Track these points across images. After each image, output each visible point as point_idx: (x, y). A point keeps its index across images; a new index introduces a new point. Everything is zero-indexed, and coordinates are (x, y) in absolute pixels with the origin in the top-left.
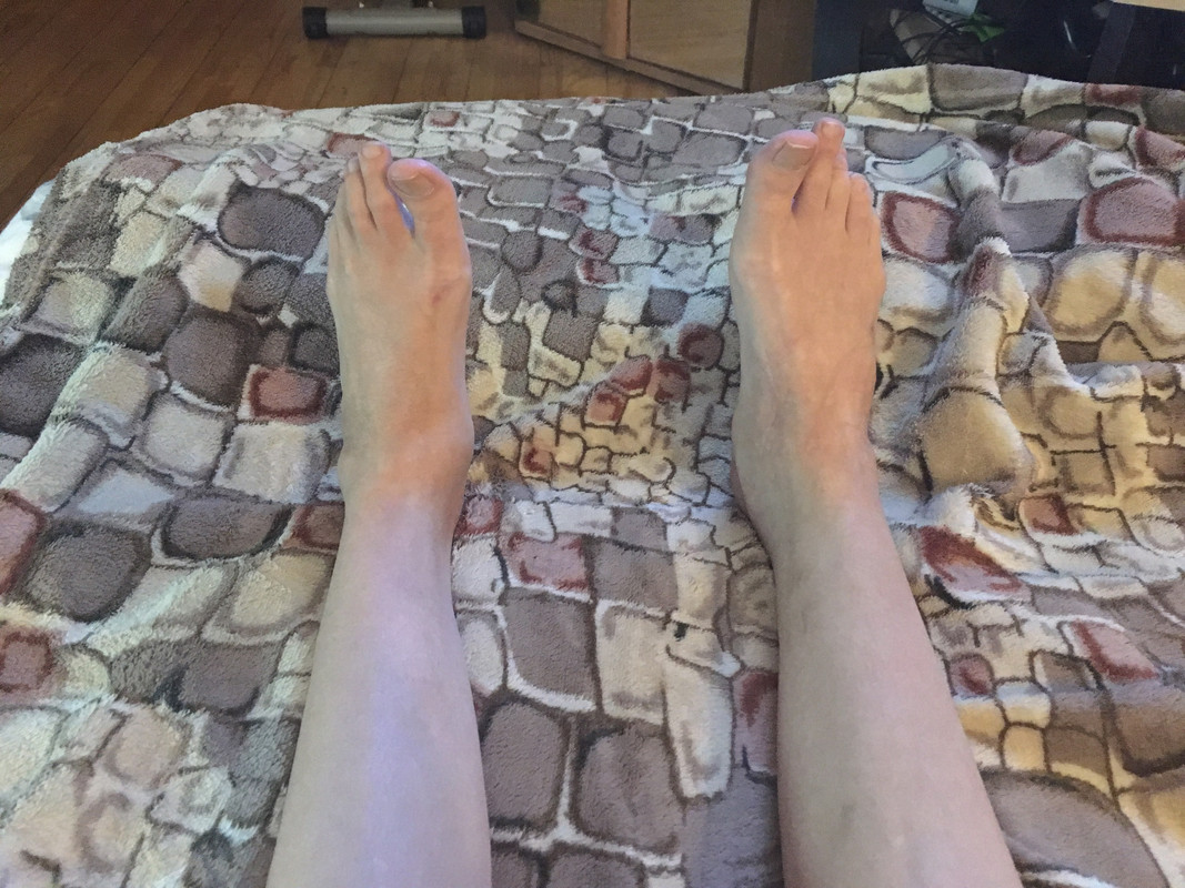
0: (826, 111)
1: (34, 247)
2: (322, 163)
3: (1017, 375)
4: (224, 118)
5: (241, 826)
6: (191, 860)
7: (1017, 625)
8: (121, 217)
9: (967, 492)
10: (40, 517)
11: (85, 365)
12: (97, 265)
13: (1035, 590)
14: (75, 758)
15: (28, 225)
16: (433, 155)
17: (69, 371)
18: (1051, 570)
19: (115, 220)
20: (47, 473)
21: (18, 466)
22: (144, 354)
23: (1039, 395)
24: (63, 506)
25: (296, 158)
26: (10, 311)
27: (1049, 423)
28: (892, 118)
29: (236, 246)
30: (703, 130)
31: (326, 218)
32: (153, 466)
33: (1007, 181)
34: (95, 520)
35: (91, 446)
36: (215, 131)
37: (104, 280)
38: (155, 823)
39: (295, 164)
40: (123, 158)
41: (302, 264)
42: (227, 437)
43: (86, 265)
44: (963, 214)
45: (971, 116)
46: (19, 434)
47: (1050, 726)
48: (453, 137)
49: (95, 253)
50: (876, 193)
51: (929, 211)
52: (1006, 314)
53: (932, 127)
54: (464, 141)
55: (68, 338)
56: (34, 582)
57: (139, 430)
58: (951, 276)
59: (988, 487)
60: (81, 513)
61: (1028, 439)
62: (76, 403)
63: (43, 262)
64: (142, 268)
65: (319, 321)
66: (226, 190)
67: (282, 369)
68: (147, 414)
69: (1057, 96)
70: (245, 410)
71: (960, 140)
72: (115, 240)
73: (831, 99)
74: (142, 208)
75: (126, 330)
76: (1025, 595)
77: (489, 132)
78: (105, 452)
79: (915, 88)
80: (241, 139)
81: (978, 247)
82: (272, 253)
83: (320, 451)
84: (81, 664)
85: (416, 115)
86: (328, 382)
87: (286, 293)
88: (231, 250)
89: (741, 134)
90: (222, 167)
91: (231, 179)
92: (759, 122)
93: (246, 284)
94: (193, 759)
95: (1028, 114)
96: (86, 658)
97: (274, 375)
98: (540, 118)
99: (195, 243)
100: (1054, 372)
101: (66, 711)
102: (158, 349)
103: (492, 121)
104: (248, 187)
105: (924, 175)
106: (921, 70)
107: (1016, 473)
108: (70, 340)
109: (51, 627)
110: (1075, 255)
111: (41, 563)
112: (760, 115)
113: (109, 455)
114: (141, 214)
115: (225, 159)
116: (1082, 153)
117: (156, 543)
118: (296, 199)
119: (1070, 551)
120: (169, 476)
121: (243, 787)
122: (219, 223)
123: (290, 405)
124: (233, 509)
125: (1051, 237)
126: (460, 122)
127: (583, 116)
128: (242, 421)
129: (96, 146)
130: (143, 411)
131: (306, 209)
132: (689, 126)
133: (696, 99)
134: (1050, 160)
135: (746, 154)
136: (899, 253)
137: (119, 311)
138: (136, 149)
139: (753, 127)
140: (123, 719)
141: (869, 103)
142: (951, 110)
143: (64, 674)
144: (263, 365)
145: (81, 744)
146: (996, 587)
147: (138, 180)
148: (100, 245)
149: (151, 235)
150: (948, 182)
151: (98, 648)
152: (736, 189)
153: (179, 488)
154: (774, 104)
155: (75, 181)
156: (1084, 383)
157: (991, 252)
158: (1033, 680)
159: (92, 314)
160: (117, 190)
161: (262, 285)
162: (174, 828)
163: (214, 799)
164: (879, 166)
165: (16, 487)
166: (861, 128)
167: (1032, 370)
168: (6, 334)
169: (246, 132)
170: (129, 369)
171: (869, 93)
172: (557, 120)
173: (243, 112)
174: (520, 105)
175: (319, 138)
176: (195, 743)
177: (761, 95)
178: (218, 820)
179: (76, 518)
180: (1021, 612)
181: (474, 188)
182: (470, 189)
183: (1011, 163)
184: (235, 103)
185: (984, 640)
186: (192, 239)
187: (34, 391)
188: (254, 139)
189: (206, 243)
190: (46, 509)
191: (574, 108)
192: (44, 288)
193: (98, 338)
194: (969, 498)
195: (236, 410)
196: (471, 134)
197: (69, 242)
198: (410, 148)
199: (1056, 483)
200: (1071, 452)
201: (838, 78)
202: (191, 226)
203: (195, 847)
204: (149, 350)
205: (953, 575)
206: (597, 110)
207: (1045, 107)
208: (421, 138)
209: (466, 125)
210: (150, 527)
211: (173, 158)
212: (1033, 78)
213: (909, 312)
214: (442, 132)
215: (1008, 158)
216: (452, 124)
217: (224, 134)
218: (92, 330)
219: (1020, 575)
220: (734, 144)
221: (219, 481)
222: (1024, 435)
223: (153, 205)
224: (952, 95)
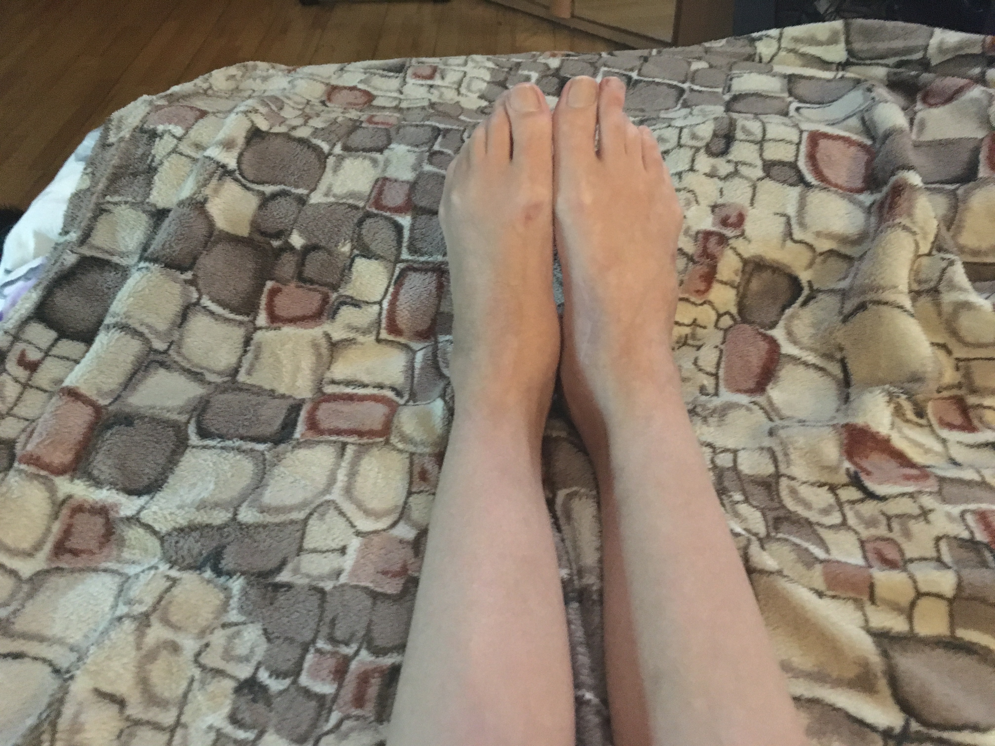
0: (753, 61)
1: (87, 183)
2: (323, 111)
3: (928, 291)
4: (240, 73)
5: (277, 677)
6: (234, 702)
7: (925, 514)
8: (158, 159)
9: (884, 394)
10: (98, 409)
11: (130, 283)
12: (139, 199)
13: (942, 480)
14: (135, 613)
15: (81, 166)
16: (415, 106)
17: (118, 286)
18: (955, 463)
19: (152, 161)
20: (102, 372)
21: (78, 368)
22: (178, 273)
23: (947, 309)
24: (116, 399)
25: (301, 107)
26: (68, 238)
27: (954, 333)
28: (812, 67)
29: (253, 182)
30: (646, 79)
31: (327, 157)
32: (188, 366)
33: (916, 122)
34: (142, 411)
35: (136, 350)
36: (231, 85)
37: (144, 212)
38: (203, 667)
39: (301, 112)
40: (158, 108)
41: (308, 195)
42: (247, 341)
43: (130, 199)
44: (879, 151)
45: (882, 65)
46: (78, 340)
47: (955, 598)
48: (432, 90)
49: (136, 189)
50: (801, 132)
51: (848, 148)
52: (918, 237)
53: (848, 75)
54: (441, 95)
55: (115, 259)
56: (94, 464)
57: (176, 336)
58: (868, 203)
59: (902, 388)
60: (130, 405)
61: (936, 347)
62: (124, 314)
63: (94, 197)
64: (175, 200)
65: (323, 244)
66: (244, 134)
67: (292, 285)
68: (182, 324)
69: (960, 46)
70: (262, 319)
71: (873, 85)
72: (152, 178)
73: (758, 51)
74: (174, 151)
75: (164, 252)
76: (931, 485)
77: (463, 85)
78: (148, 355)
79: (832, 41)
80: (254, 91)
81: (893, 179)
82: (282, 187)
83: (325, 351)
84: (137, 536)
85: (400, 69)
86: (330, 294)
87: (295, 221)
88: (249, 185)
89: (680, 82)
90: (240, 115)
91: (248, 125)
92: (697, 71)
93: (262, 213)
94: (234, 616)
95: (934, 63)
96: (141, 531)
97: (285, 289)
98: (506, 70)
99: (220, 179)
100: (962, 289)
101: (126, 574)
102: (190, 268)
103: (465, 73)
104: (263, 132)
105: (842, 116)
106: (838, 24)
107: (926, 375)
108: (118, 262)
109: (110, 501)
110: (978, 187)
111: (100, 448)
112: (696, 65)
113: (152, 357)
114: (174, 155)
115: (242, 108)
116: (983, 96)
117: (192, 429)
118: (302, 141)
119: (971, 446)
120: (202, 374)
121: (277, 643)
122: (239, 162)
123: (299, 313)
124: (254, 403)
125: (957, 170)
126: (438, 75)
127: (542, 68)
128: (260, 328)
129: (135, 99)
130: (179, 321)
131: (311, 149)
132: (634, 75)
133: (639, 53)
134: (954, 103)
135: (685, 101)
136: (822, 184)
137: (157, 237)
138: (168, 101)
139: (690, 76)
140: (174, 581)
141: (791, 54)
142: (866, 59)
143: (122, 543)
144: (277, 281)
145: (140, 602)
146: (908, 478)
147: (171, 127)
148: (141, 181)
149: (183, 173)
150: (863, 121)
151: (150, 523)
152: (677, 131)
153: (210, 383)
154: (707, 56)
155: (119, 128)
156: (987, 298)
157: (906, 183)
158: (939, 560)
159: (135, 240)
160: (153, 135)
161: (275, 213)
162: (219, 673)
163: (252, 651)
164: (801, 111)
165: (78, 385)
166: (785, 76)
167: (941, 287)
168: (65, 256)
169: (257, 85)
170: (166, 285)
171: (792, 46)
172: (520, 72)
173: (255, 68)
174: (488, 59)
175: (319, 90)
176: (234, 602)
177: (696, 49)
178: (257, 669)
179: (127, 410)
180: (928, 501)
181: (451, 129)
182: (447, 131)
183: (919, 106)
184: (248, 61)
185: (896, 525)
186: (217, 176)
187: (89, 305)
188: (265, 91)
189: (228, 179)
190: (103, 402)
191: (535, 61)
192: (95, 218)
193: (142, 258)
194: (887, 398)
195: (255, 319)
196: (447, 87)
197: (115, 178)
198: (395, 98)
199: (959, 386)
200: (974, 359)
201: (764, 32)
202: (214, 166)
203: (238, 690)
204: (183, 270)
205: (869, 469)
206: (554, 63)
207: (949, 57)
208: (406, 89)
209: (443, 78)
210: (187, 416)
211: (198, 107)
212: (938, 32)
213: (830, 236)
214: (422, 85)
215: (916, 102)
216: (431, 77)
217: (240, 88)
218: (135, 253)
219: (928, 467)
220: (674, 92)
221: (242, 377)
222: (933, 344)
223: (184, 148)
224: (866, 46)
